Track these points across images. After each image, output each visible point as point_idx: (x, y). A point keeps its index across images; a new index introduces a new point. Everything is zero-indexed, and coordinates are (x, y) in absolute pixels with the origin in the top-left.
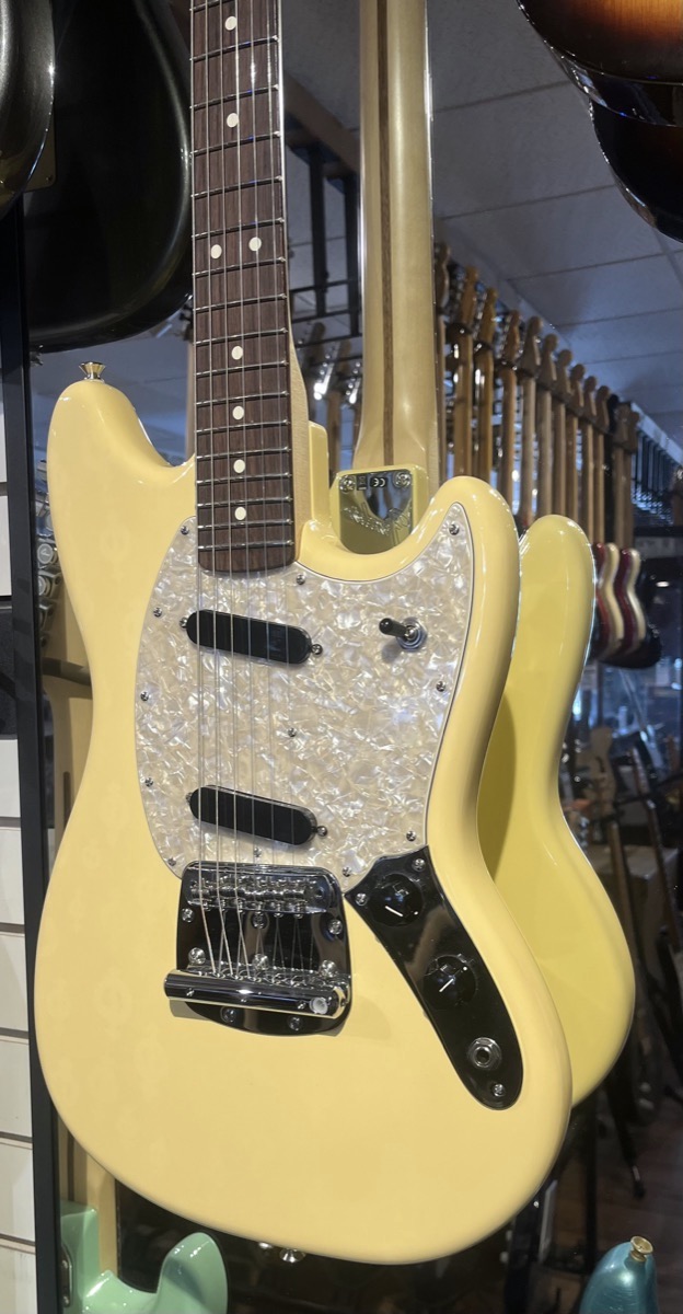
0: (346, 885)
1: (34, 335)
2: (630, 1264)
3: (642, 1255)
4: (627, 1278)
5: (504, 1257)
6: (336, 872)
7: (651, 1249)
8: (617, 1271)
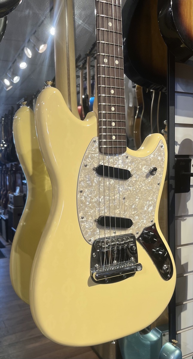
0: (137, 236)
6: (135, 234)
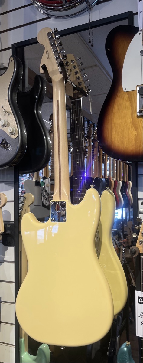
1: (19, 172)
2: (126, 346)
3: (128, 345)
4: (125, 349)
5: (108, 353)
7: (130, 343)
8: (124, 348)
